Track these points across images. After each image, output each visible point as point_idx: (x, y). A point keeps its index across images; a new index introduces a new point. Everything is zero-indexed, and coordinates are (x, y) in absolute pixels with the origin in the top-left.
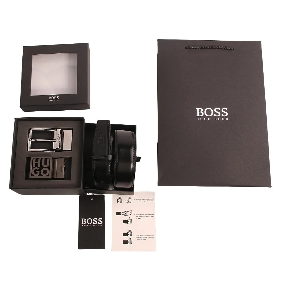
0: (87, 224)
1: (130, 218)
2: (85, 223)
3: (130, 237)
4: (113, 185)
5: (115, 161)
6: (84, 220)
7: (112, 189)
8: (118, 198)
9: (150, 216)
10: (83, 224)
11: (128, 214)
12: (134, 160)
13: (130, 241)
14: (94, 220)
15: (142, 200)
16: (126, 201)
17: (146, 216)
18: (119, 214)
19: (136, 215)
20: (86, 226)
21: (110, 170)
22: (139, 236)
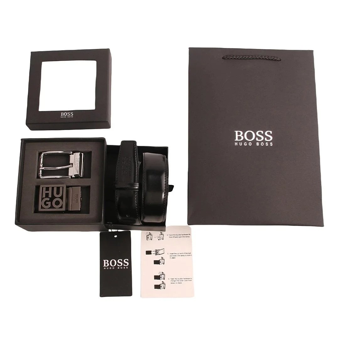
0: (110, 266)
1: (162, 257)
2: (108, 265)
3: (163, 280)
4: (141, 219)
5: (143, 191)
6: (106, 262)
7: (139, 224)
8: (147, 235)
9: (186, 254)
10: (105, 267)
11: (160, 254)
12: (166, 189)
13: (162, 286)
14: (119, 262)
15: (177, 236)
16: (158, 237)
17: (182, 255)
18: (149, 253)
19: (169, 254)
20: (109, 268)
21: (137, 201)
22: (173, 279)
